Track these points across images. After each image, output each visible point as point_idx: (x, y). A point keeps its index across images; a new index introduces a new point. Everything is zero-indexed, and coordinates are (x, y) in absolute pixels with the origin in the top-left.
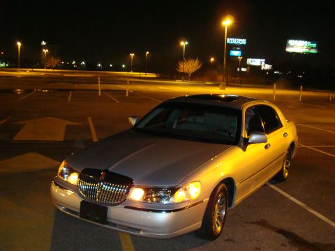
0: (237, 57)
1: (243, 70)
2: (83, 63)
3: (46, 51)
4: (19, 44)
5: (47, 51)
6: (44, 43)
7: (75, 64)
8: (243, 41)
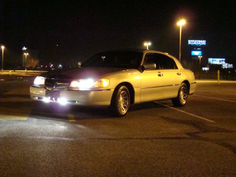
0: (198, 56)
1: (206, 69)
2: (60, 66)
3: (26, 54)
4: (3, 48)
5: (28, 54)
6: (25, 48)
7: (52, 67)
8: (203, 42)
